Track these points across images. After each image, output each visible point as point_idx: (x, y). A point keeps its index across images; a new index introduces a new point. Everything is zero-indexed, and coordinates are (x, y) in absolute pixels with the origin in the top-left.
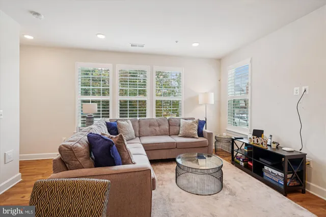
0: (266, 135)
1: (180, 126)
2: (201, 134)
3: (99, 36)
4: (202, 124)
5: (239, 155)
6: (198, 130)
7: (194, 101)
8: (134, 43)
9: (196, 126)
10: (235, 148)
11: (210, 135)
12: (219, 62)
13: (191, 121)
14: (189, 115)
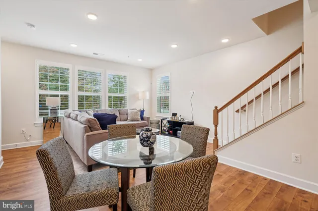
0: (178, 115)
1: (127, 114)
2: (142, 119)
3: (72, 45)
4: (142, 112)
5: (165, 128)
6: (141, 116)
7: (135, 97)
8: (96, 52)
9: (139, 113)
10: (163, 125)
11: (148, 118)
12: (151, 71)
13: (136, 111)
14: (132, 107)
